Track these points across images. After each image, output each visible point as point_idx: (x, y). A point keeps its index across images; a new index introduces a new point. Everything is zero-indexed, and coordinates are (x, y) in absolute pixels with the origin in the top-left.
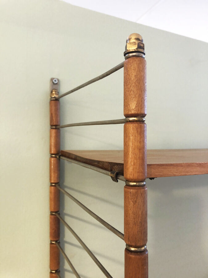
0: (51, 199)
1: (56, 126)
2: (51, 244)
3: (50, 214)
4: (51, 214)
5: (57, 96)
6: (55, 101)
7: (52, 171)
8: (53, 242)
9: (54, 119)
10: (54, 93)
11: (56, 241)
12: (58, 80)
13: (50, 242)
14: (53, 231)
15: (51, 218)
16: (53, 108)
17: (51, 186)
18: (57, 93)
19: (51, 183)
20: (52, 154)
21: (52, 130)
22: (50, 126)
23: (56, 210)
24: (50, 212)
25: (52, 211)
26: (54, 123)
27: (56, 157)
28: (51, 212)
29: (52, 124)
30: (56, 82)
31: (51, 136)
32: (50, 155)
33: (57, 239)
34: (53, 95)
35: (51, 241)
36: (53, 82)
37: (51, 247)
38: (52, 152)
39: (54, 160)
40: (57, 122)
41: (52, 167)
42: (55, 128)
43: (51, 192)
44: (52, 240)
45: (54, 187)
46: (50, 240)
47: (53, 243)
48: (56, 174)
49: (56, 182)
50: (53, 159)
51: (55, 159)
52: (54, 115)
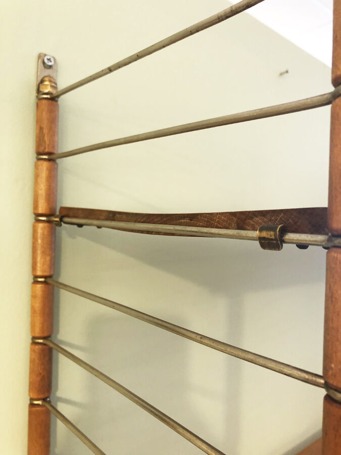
0: (33, 311)
1: (49, 154)
2: (32, 405)
3: (30, 341)
4: (34, 343)
5: (54, 92)
6: (50, 101)
7: (39, 252)
8: (36, 402)
9: (46, 138)
10: (47, 83)
11: (44, 400)
12: (55, 60)
13: (28, 402)
14: (38, 379)
15: (32, 351)
16: (45, 115)
17: (36, 282)
18: (53, 85)
19: (36, 277)
20: (38, 215)
21: (40, 162)
22: (35, 155)
23: (46, 334)
24: (31, 337)
25: (37, 335)
26: (45, 148)
27: (48, 222)
28: (34, 338)
29: (41, 149)
30: (50, 64)
31: (37, 176)
32: (33, 216)
33: (46, 395)
34: (46, 89)
35: (32, 399)
36: (44, 63)
37: (31, 414)
38: (41, 210)
39: (43, 228)
40: (53, 147)
41: (40, 241)
42: (49, 160)
43: (34, 296)
44: (35, 397)
45: (43, 285)
46: (29, 398)
47: (38, 405)
48: (48, 258)
49: (47, 274)
50: (41, 225)
51: (46, 225)
52: (45, 131)
